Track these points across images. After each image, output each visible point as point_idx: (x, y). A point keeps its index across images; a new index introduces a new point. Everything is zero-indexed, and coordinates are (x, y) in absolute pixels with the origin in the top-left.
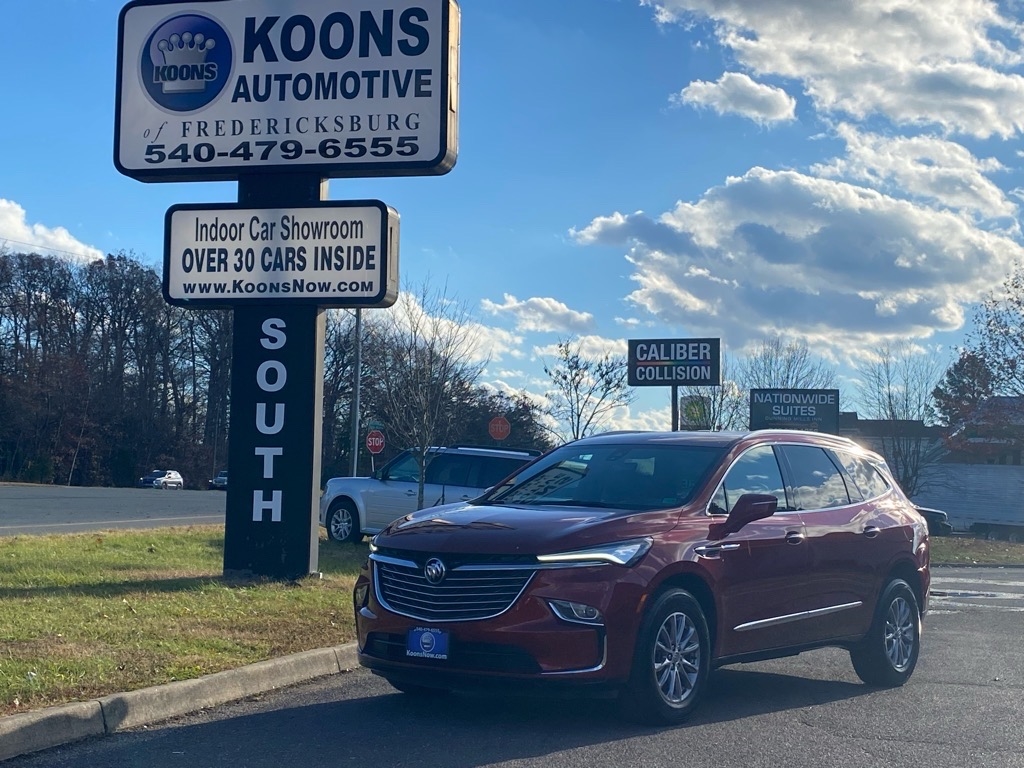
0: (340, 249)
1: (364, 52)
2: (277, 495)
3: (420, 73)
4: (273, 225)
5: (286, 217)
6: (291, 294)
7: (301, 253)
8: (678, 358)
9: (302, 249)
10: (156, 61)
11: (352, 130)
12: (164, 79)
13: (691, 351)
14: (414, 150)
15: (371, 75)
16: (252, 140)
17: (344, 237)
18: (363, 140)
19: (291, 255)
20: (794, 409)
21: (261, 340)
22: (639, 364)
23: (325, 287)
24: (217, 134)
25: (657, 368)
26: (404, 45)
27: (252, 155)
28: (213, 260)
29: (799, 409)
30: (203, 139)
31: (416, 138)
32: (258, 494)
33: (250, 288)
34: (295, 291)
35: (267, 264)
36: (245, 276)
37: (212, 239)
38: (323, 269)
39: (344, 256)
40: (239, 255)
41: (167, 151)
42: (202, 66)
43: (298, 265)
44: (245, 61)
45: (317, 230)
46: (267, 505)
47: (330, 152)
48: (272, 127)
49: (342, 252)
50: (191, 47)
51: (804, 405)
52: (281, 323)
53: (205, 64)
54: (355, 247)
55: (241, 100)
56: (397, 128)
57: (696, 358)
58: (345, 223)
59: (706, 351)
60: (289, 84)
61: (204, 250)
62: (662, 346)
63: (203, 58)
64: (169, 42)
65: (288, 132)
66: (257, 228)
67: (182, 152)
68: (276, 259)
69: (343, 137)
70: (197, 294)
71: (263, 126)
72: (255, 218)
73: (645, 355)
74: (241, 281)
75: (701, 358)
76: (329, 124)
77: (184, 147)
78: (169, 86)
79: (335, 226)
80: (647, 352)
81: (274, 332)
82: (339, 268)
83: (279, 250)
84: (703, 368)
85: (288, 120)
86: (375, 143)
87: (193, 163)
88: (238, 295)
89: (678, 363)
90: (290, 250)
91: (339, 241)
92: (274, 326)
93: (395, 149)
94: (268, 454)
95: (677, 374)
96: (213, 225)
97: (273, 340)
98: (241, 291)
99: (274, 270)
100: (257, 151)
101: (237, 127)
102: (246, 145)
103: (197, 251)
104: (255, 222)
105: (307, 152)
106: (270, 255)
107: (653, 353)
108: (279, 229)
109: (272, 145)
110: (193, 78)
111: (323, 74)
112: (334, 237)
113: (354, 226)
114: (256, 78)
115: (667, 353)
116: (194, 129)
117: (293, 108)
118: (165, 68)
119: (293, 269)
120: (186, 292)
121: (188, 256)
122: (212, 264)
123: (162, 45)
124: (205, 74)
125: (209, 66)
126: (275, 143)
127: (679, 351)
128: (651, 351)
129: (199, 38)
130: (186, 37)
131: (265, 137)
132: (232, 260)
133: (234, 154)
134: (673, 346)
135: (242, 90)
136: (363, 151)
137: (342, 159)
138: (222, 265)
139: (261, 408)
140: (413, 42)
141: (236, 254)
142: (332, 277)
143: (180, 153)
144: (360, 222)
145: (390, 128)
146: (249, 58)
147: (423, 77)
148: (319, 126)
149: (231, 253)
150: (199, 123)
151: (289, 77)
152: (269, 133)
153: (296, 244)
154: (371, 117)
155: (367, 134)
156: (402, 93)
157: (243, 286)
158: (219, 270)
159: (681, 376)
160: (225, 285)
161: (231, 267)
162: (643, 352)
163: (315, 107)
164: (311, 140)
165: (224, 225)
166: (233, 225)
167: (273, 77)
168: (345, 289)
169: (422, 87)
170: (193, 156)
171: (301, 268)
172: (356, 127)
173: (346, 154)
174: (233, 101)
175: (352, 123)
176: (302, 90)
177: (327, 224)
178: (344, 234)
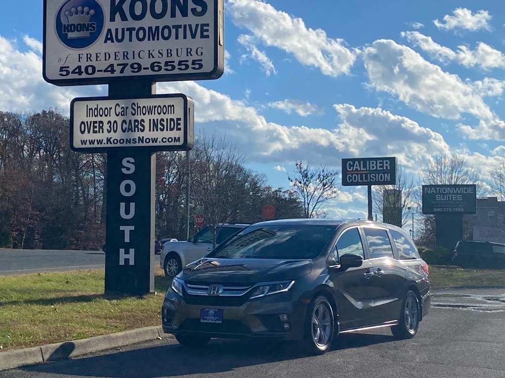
1: (173, 15)
2: (132, 251)
3: (203, 25)
4: (127, 108)
5: (134, 104)
6: (137, 145)
8: (371, 169)
9: (143, 120)
10: (64, 22)
11: (168, 56)
12: (68, 31)
13: (378, 165)
14: (201, 66)
15: (177, 27)
16: (115, 63)
17: (165, 114)
18: (174, 62)
19: (137, 124)
20: (449, 197)
21: (122, 169)
22: (348, 173)
23: (155, 140)
24: (97, 60)
25: (359, 175)
26: (194, 11)
27: (115, 71)
28: (96, 127)
29: (452, 197)
30: (89, 63)
31: (201, 60)
32: (122, 251)
33: (115, 141)
34: (139, 143)
35: (124, 129)
36: (113, 136)
37: (95, 116)
38: (153, 131)
39: (165, 123)
40: (109, 124)
41: (71, 70)
42: (88, 24)
43: (141, 129)
44: (110, 21)
45: (150, 111)
46: (127, 256)
47: (156, 68)
48: (125, 55)
49: (164, 121)
50: (82, 14)
51: (455, 194)
52: (132, 160)
53: (90, 23)
54: (170, 119)
55: (109, 42)
56: (191, 55)
57: (382, 169)
58: (165, 106)
59: (388, 165)
60: (134, 33)
61: (91, 122)
62: (362, 162)
63: (88, 20)
64: (70, 12)
65: (134, 58)
66: (119, 110)
67: (79, 70)
68: (129, 126)
69: (163, 60)
70: (88, 145)
71: (120, 56)
72: (118, 104)
73: (352, 168)
74: (111, 138)
75: (385, 168)
76: (155, 54)
77: (79, 67)
78: (71, 35)
79: (159, 108)
80: (353, 166)
81: (129, 165)
82: (162, 130)
83: (130, 121)
84: (386, 174)
85: (134, 52)
86: (180, 63)
87: (84, 76)
88: (109, 145)
89: (371, 172)
90: (136, 121)
92: (128, 162)
93: (191, 66)
94: (127, 229)
95: (370, 178)
96: (95, 109)
97: (128, 169)
98: (111, 143)
99: (128, 132)
100: (118, 69)
101: (107, 56)
102: (112, 66)
103: (87, 122)
104: (117, 106)
105: (144, 69)
106: (126, 124)
107: (357, 166)
108: (130, 110)
109: (125, 65)
110: (83, 31)
111: (152, 27)
112: (159, 114)
113: (170, 107)
114: (117, 30)
115: (365, 166)
116: (84, 57)
117: (136, 46)
118: (68, 25)
119: (138, 131)
120: (82, 144)
121: (83, 125)
122: (95, 129)
123: (67, 13)
124: (90, 28)
125: (92, 24)
126: (127, 64)
127: (371, 165)
128: (355, 165)
129: (86, 9)
130: (80, 8)
131: (122, 61)
132: (106, 127)
133: (106, 71)
134: (368, 162)
135: (109, 37)
136: (173, 68)
137: (163, 72)
138: (101, 130)
139: (123, 205)
142: (159, 135)
143: (77, 71)
144: (173, 106)
145: (187, 55)
146: (112, 19)
147: (205, 28)
148: (150, 54)
149: (105, 123)
150: (87, 54)
151: (134, 29)
152: (124, 59)
153: (139, 117)
154: (177, 49)
155: (176, 59)
156: (193, 36)
157: (112, 140)
158: (99, 132)
159: (373, 180)
160: (102, 140)
161: (105, 131)
162: (350, 166)
163: (148, 45)
164: (146, 62)
165: (101, 108)
166: (106, 108)
167: (125, 29)
168: (166, 141)
169: (204, 33)
170: (84, 72)
171: (143, 131)
172: (169, 55)
173: (165, 69)
174: (104, 43)
175: (168, 53)
176: (141, 36)
177: (155, 107)
178: (165, 112)
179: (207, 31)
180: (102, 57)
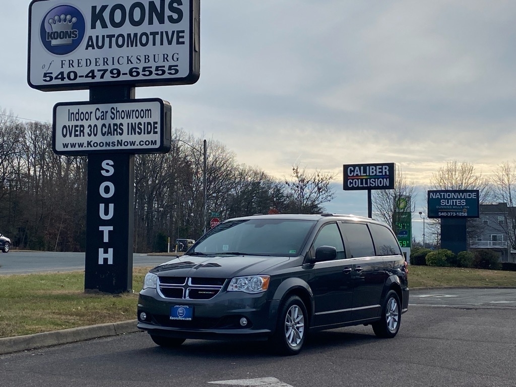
0: (140, 124)
1: (151, 22)
2: (111, 250)
3: (178, 32)
4: (107, 112)
5: (113, 108)
6: (116, 148)
7: (121, 126)
8: (371, 174)
9: (121, 124)
10: (48, 30)
11: (145, 62)
12: (52, 39)
13: (378, 170)
14: (177, 71)
15: (154, 34)
16: (96, 69)
17: (142, 118)
18: (151, 67)
19: (115, 127)
20: (453, 202)
21: (102, 171)
22: (349, 178)
23: (133, 143)
24: (78, 66)
25: (359, 180)
26: (170, 18)
27: (96, 76)
28: (77, 131)
29: (456, 202)
30: (72, 69)
31: (177, 66)
32: (101, 250)
33: (95, 145)
34: (118, 146)
35: (104, 132)
36: (93, 139)
37: (77, 120)
38: (132, 134)
39: (142, 127)
40: (90, 128)
41: (54, 76)
42: (70, 31)
43: (119, 132)
44: (92, 29)
45: (128, 115)
46: (106, 256)
47: (135, 74)
48: (105, 62)
49: (141, 125)
50: (65, 22)
51: (459, 199)
52: (111, 163)
53: (72, 31)
54: (147, 123)
55: (90, 48)
56: (168, 61)
57: (381, 174)
58: (142, 110)
59: (387, 170)
60: (114, 40)
61: (72, 126)
62: (362, 168)
64: (54, 19)
65: (113, 64)
66: (99, 114)
68: (108, 129)
69: (141, 66)
70: (69, 149)
71: (101, 62)
72: (98, 109)
73: (352, 173)
74: (91, 141)
75: (384, 174)
76: (134, 60)
77: (62, 73)
78: (54, 42)
79: (137, 112)
80: (354, 171)
81: (108, 167)
82: (140, 133)
83: (110, 125)
84: (385, 179)
85: (113, 58)
86: (157, 69)
87: (67, 81)
88: (90, 148)
89: (371, 177)
90: (115, 125)
91: (140, 120)
92: (108, 164)
93: (167, 71)
94: (106, 230)
95: (370, 183)
96: (77, 113)
97: (107, 171)
98: (91, 146)
99: (108, 135)
100: (98, 74)
101: (88, 62)
102: (92, 72)
103: (69, 126)
104: (98, 111)
105: (123, 74)
106: (106, 128)
108: (109, 114)
109: (105, 71)
110: (66, 38)
111: (130, 34)
112: (137, 118)
113: (147, 112)
114: (97, 37)
115: (365, 172)
116: (67, 63)
117: (115, 52)
118: (52, 33)
119: (117, 135)
120: (64, 147)
121: (65, 129)
122: (77, 133)
123: (51, 21)
124: (72, 35)
125: (74, 31)
126: (107, 70)
127: (371, 171)
128: (356, 171)
129: (68, 17)
130: (62, 17)
131: (102, 67)
132: (87, 130)
133: (87, 76)
134: (368, 167)
135: (90, 43)
136: (151, 73)
137: (141, 77)
138: (82, 133)
139: (102, 206)
140: (175, 16)
141: (88, 128)
143: (60, 76)
144: (150, 110)
145: (164, 61)
146: (93, 27)
147: (181, 34)
148: (129, 60)
149: (86, 127)
150: (69, 61)
151: (114, 36)
152: (104, 65)
153: (118, 122)
154: (154, 55)
155: (153, 65)
156: (170, 43)
157: (92, 144)
158: (80, 136)
159: (373, 184)
160: (83, 143)
161: (86, 134)
162: (351, 171)
163: (127, 51)
164: (125, 68)
165: (82, 113)
166: (87, 113)
167: (106, 36)
168: (143, 144)
169: (180, 39)
170: (66, 78)
171: (121, 134)
172: (147, 61)
173: (142, 75)
174: (86, 49)
175: (145, 59)
176: (120, 42)
177: (133, 111)
178: (142, 116)
179: (183, 37)
180: (83, 63)
